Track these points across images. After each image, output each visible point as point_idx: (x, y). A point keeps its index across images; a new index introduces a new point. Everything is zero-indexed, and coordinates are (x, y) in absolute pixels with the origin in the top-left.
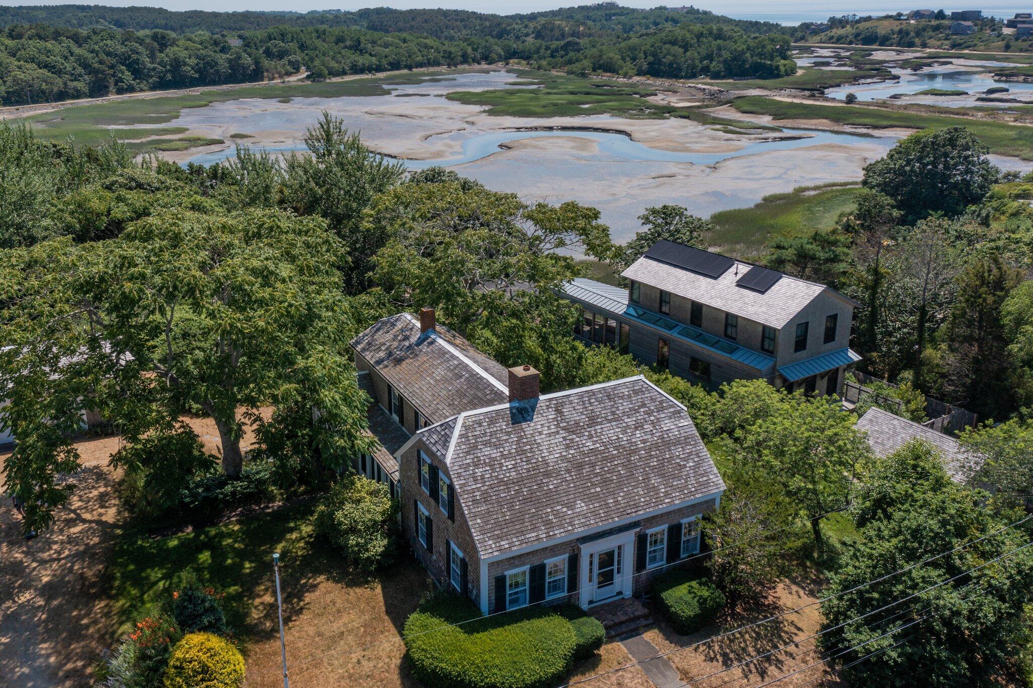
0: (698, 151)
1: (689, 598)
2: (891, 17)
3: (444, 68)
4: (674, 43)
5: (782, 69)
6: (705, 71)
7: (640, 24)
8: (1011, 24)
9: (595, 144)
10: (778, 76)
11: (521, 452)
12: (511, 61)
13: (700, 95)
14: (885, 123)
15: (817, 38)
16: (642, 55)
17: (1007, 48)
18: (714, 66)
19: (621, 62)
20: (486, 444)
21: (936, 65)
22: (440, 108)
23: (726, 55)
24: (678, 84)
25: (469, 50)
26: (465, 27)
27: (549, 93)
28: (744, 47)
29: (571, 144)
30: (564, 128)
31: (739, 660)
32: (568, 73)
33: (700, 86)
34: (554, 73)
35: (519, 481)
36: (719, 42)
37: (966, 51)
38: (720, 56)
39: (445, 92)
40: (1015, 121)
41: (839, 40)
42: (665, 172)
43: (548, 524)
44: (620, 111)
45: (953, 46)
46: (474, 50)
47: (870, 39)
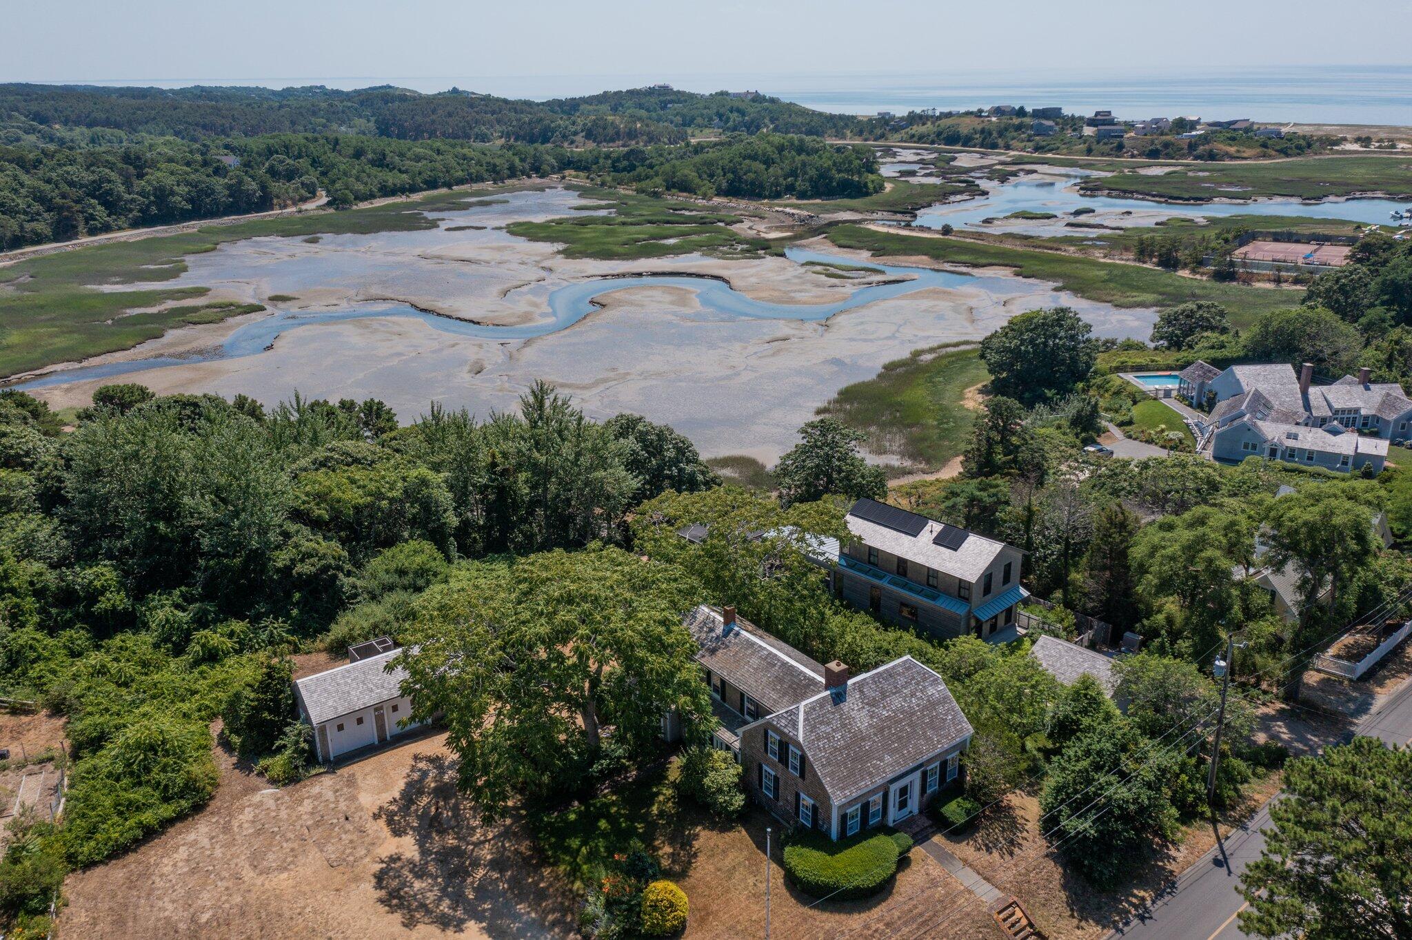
0: (805, 303)
1: (958, 810)
2: (972, 114)
3: (488, 185)
4: (754, 157)
5: (870, 186)
6: (790, 189)
7: (702, 115)
8: (1092, 122)
9: (693, 296)
10: (867, 194)
11: (844, 726)
12: (567, 172)
13: (789, 222)
14: (984, 261)
15: (897, 136)
16: (720, 171)
17: (1089, 152)
18: (800, 184)
19: (697, 180)
20: (822, 723)
21: (1021, 174)
22: (505, 248)
23: (812, 172)
24: (763, 205)
25: (517, 161)
26: (499, 121)
27: (624, 224)
28: (830, 163)
29: (668, 298)
30: (654, 274)
31: (995, 846)
32: (638, 191)
33: (788, 210)
34: (621, 191)
35: (847, 747)
36: (803, 157)
37: (1049, 155)
38: (805, 173)
39: (503, 222)
40: (1105, 257)
41: (921, 138)
42: (779, 334)
43: (870, 774)
44: (710, 248)
45: (1037, 149)
46: (522, 160)
47: (953, 138)
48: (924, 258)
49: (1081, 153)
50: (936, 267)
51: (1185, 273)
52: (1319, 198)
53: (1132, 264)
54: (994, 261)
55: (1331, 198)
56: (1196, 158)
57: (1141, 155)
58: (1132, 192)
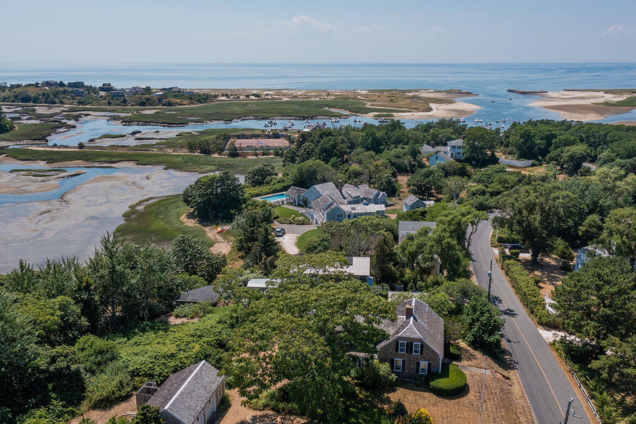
2: (32, 85)
5: (6, 126)
17: (110, 104)
47: (26, 99)
48: (79, 161)
49: (105, 105)
50: (90, 165)
51: (216, 155)
52: (231, 121)
53: (189, 154)
54: (121, 159)
55: (235, 120)
56: (163, 105)
57: (137, 104)
58: (149, 122)
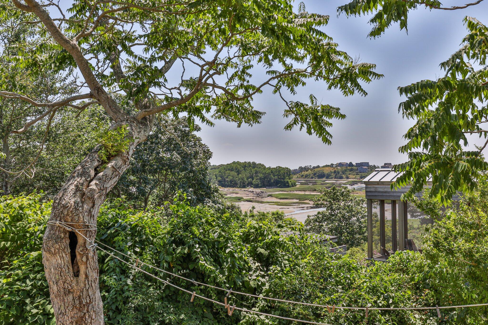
2: (328, 166)
5: (290, 183)
6: (250, 184)
13: (251, 195)
16: (214, 177)
18: (255, 182)
23: (261, 175)
24: (238, 190)
33: (250, 190)
38: (257, 176)
41: (306, 176)
47: (321, 176)
